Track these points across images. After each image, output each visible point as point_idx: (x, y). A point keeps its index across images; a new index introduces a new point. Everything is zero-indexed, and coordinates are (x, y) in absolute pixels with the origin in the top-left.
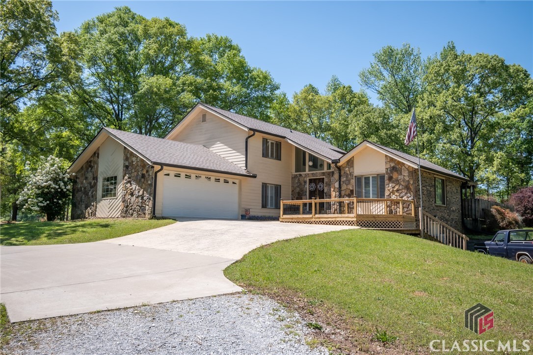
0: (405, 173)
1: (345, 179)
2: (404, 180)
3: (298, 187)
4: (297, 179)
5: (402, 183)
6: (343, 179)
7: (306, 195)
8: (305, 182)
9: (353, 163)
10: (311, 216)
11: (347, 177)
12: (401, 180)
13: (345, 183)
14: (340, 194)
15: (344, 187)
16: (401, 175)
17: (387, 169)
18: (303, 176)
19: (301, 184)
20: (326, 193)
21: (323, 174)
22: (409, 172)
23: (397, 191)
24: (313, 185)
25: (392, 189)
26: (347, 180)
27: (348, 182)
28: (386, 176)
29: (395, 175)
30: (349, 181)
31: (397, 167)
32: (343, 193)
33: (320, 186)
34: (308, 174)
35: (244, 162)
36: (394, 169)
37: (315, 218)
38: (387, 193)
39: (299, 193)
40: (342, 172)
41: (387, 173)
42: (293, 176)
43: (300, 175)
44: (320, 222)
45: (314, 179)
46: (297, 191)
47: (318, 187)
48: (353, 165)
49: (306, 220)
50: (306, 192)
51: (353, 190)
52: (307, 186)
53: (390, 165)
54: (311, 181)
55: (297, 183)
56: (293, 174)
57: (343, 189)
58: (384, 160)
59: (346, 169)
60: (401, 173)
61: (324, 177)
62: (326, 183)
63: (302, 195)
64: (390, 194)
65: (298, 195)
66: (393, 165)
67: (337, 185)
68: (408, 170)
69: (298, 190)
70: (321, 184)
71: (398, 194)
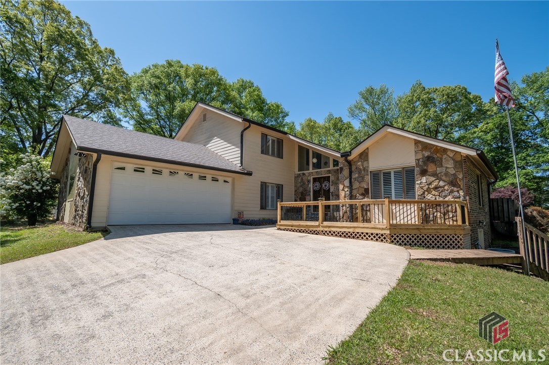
0: (450, 164)
1: (357, 175)
2: (446, 174)
3: (301, 186)
4: (300, 178)
5: (444, 178)
6: (355, 176)
7: (310, 195)
8: (309, 181)
9: (367, 154)
10: (317, 223)
11: (360, 173)
12: (442, 174)
13: (358, 181)
14: (351, 192)
15: (356, 185)
16: (442, 166)
17: (418, 160)
18: (307, 175)
19: (304, 184)
20: (332, 193)
21: (329, 172)
22: (456, 162)
23: (436, 188)
24: (317, 184)
25: (427, 186)
26: (359, 177)
27: (361, 179)
28: (417, 170)
29: (431, 168)
30: (363, 178)
31: (435, 156)
32: (354, 192)
33: (325, 185)
34: (312, 173)
35: (239, 158)
36: (429, 159)
37: (323, 227)
38: (418, 192)
39: (302, 193)
40: (354, 168)
41: (418, 165)
42: (296, 175)
43: (304, 174)
44: (330, 232)
45: (318, 178)
46: (301, 191)
47: (323, 186)
48: (368, 158)
49: (311, 229)
50: (310, 192)
51: (368, 189)
52: (311, 185)
53: (423, 155)
54: (315, 180)
55: (300, 183)
56: (296, 173)
57: (354, 187)
58: (412, 148)
59: (359, 164)
60: (442, 164)
61: (330, 175)
62: (332, 182)
63: (305, 195)
64: (424, 193)
65: (301, 195)
66: (427, 154)
67: (347, 183)
68: (453, 160)
69: (301, 189)
70: (326, 183)
71: (437, 193)
